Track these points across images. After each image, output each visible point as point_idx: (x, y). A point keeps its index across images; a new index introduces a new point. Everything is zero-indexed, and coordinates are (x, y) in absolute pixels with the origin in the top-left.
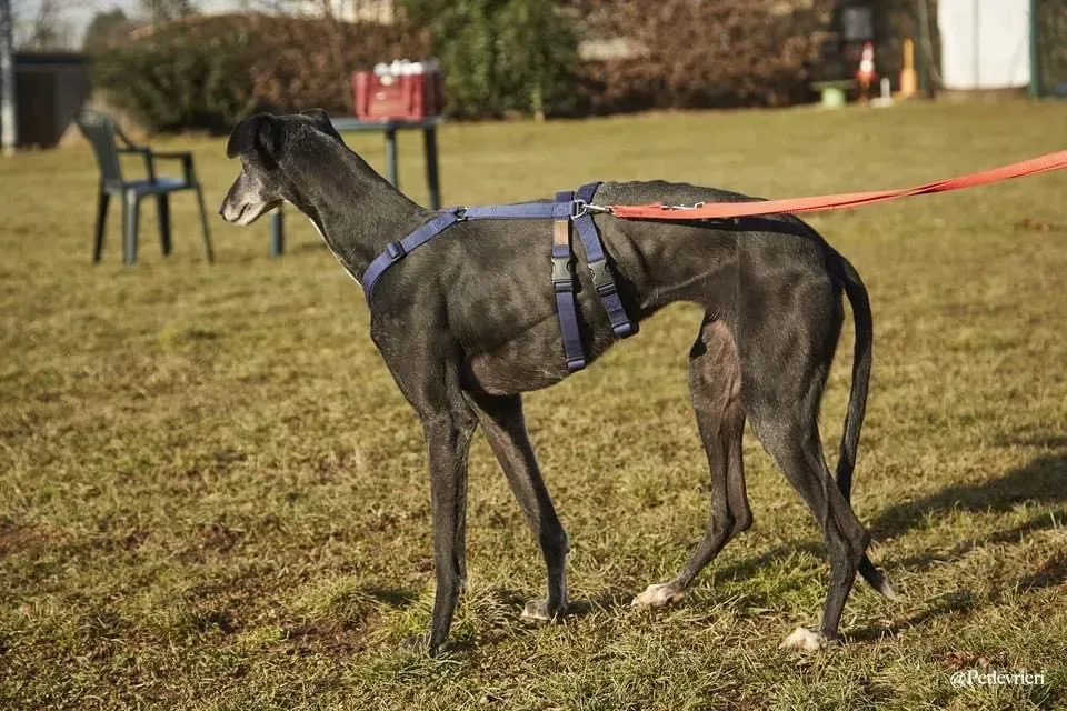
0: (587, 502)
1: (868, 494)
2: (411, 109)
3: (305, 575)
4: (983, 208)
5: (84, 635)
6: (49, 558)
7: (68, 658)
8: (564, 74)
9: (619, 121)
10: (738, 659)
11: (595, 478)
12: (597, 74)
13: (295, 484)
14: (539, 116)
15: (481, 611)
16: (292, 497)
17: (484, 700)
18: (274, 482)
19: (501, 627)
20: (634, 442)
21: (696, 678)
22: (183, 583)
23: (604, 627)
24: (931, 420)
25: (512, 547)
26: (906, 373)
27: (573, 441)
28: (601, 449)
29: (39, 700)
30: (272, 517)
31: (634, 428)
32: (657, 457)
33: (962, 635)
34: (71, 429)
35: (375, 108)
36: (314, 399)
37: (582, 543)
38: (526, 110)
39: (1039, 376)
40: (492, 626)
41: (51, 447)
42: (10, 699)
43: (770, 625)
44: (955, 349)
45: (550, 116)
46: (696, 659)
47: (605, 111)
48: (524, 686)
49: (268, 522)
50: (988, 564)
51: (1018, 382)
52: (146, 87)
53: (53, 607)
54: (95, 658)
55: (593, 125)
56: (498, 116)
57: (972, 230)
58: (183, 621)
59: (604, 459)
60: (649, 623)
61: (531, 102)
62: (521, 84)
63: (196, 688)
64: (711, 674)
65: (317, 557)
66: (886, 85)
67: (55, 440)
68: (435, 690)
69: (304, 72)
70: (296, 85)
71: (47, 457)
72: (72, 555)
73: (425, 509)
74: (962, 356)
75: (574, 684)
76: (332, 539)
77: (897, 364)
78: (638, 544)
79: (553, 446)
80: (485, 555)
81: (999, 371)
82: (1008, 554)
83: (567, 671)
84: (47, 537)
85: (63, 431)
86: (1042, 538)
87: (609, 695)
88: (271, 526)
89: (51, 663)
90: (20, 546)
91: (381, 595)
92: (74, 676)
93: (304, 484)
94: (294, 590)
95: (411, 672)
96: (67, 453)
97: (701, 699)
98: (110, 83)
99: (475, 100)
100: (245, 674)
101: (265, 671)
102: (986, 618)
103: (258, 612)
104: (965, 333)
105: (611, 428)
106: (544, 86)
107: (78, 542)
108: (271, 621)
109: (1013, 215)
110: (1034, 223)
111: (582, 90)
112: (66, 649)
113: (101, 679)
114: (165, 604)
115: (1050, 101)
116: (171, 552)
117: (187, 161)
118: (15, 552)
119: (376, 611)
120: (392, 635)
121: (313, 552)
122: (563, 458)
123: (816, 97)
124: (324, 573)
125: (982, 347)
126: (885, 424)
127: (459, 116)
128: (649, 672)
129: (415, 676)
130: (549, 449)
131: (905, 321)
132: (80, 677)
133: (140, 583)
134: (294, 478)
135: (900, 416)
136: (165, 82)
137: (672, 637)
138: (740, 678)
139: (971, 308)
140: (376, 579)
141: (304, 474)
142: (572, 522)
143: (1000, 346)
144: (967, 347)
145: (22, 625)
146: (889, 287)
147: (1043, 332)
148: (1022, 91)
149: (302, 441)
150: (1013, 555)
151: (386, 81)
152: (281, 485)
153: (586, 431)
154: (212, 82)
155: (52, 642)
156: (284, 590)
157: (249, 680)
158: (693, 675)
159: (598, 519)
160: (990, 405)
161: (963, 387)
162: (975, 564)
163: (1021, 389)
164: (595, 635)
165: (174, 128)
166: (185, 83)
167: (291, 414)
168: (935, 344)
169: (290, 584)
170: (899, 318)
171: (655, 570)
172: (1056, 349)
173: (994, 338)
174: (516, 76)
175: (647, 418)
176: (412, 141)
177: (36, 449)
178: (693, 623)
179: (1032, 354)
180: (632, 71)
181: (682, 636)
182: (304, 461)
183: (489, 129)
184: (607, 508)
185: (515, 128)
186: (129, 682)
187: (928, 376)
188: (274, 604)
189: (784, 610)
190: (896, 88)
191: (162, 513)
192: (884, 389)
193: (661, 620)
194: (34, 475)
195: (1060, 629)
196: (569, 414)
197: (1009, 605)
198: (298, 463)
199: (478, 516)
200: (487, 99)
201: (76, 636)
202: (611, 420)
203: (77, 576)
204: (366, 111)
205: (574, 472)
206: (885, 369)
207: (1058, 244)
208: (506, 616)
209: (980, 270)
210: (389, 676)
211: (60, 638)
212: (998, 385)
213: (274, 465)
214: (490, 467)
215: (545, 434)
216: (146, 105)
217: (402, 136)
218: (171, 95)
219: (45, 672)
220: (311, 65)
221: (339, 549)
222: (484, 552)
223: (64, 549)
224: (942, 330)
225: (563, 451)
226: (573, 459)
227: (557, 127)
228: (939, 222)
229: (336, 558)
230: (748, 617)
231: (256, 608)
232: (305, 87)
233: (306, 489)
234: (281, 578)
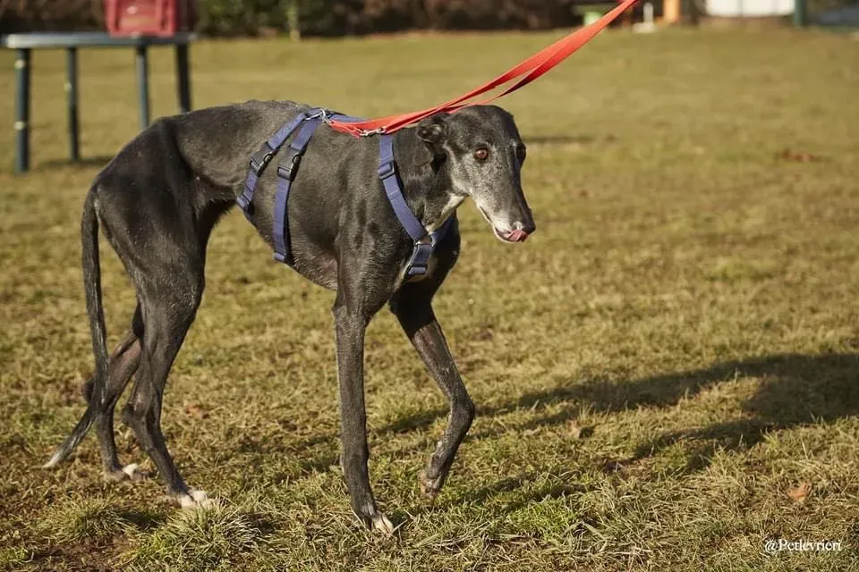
1: (621, 422)
2: (163, 24)
3: (50, 497)
4: (743, 138)
9: (377, 42)
13: (40, 405)
14: (295, 34)
15: (229, 534)
16: (37, 419)
18: (18, 403)
19: (249, 550)
20: (387, 367)
23: (354, 552)
24: (686, 349)
25: (262, 471)
26: (662, 302)
27: (325, 365)
30: (16, 438)
31: (387, 353)
32: (410, 383)
33: (711, 563)
35: (126, 23)
36: (60, 319)
38: (281, 27)
39: (795, 307)
40: (241, 549)
43: (520, 550)
44: (712, 279)
45: (307, 34)
47: (362, 31)
49: (12, 443)
50: (739, 492)
51: (773, 313)
55: (350, 44)
56: (252, 34)
57: (733, 159)
60: (399, 547)
61: (286, 19)
65: (63, 479)
66: (648, 10)
73: (173, 431)
74: (718, 285)
76: (77, 461)
77: (654, 293)
78: (389, 469)
79: (304, 370)
80: (233, 478)
81: (755, 301)
82: (758, 483)
86: (793, 467)
88: (15, 447)
91: (128, 516)
93: (49, 405)
94: (39, 512)
99: (228, 16)
102: (736, 546)
104: (722, 263)
108: (16, 543)
109: (774, 146)
110: (794, 152)
115: (815, 30)
119: (123, 533)
120: (138, 557)
121: (59, 474)
122: (315, 383)
123: (578, 21)
124: (69, 495)
125: (739, 277)
126: (641, 352)
127: (212, 33)
130: (300, 373)
131: (663, 250)
134: (39, 399)
135: (655, 344)
137: (422, 562)
139: (730, 238)
140: (123, 501)
141: (49, 395)
143: (757, 277)
144: (724, 277)
146: (648, 214)
147: (801, 263)
148: (785, 20)
149: (48, 361)
150: (764, 484)
152: (25, 405)
156: (29, 512)
160: (745, 335)
161: (719, 317)
162: (726, 493)
163: (776, 319)
164: (345, 559)
167: (35, 335)
168: (693, 273)
169: (34, 506)
170: (656, 247)
171: (406, 496)
172: (812, 280)
173: (751, 268)
175: (400, 344)
176: (163, 58)
178: (443, 548)
179: (788, 285)
181: (432, 561)
183: (244, 47)
185: (269, 46)
187: (684, 305)
188: (19, 525)
189: (534, 536)
190: (658, 13)
192: (640, 318)
193: (410, 545)
195: (809, 557)
196: (321, 338)
197: (759, 533)
198: (43, 384)
199: (227, 439)
200: (241, 15)
204: (117, 25)
205: (325, 396)
206: (642, 298)
207: (819, 175)
208: (254, 539)
209: (740, 199)
212: (753, 316)
213: (18, 386)
214: (240, 390)
215: (296, 358)
217: (153, 52)
221: (85, 471)
222: (233, 475)
224: (699, 259)
225: (314, 376)
227: (314, 47)
228: (700, 150)
229: (81, 480)
230: (499, 543)
233: (52, 410)
234: (25, 499)
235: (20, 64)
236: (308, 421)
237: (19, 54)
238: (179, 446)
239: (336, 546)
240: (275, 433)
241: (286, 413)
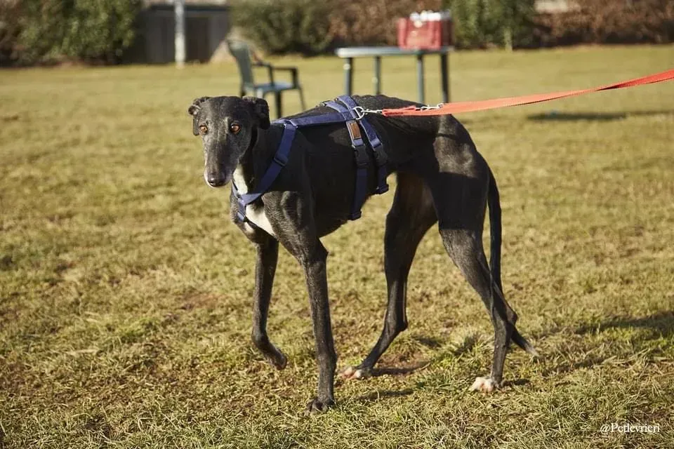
0: (549, 288)
2: (433, 42)
3: (375, 327)
5: (242, 358)
6: (218, 312)
7: (233, 372)
8: (526, 22)
9: (560, 52)
10: (649, 388)
11: (553, 274)
12: (546, 21)
13: (366, 272)
14: (509, 47)
15: (485, 353)
16: (365, 280)
17: (489, 406)
18: (352, 270)
20: (577, 252)
21: (622, 399)
22: (301, 329)
23: (563, 366)
27: (538, 251)
28: (556, 256)
29: (217, 396)
30: (353, 292)
31: (576, 244)
32: (593, 262)
34: (227, 234)
35: (411, 41)
36: (375, 219)
37: (547, 313)
38: (500, 43)
41: (216, 245)
42: (199, 395)
43: (668, 367)
45: (517, 47)
46: (622, 387)
47: (551, 45)
48: (514, 399)
49: (350, 294)
52: (264, 26)
53: (223, 341)
54: (250, 372)
55: (543, 54)
56: (482, 47)
58: (302, 351)
59: (559, 262)
60: (591, 364)
61: (503, 38)
62: (498, 27)
63: (312, 392)
64: (632, 396)
67: (218, 241)
68: (458, 399)
69: (362, 18)
70: (356, 27)
71: (214, 251)
72: (232, 310)
73: (447, 289)
75: (546, 399)
78: (582, 315)
79: (526, 253)
80: (486, 319)
83: (541, 391)
84: (217, 299)
85: (224, 235)
87: (568, 407)
88: (352, 297)
89: (223, 374)
90: (200, 304)
91: (423, 341)
92: (237, 382)
93: (371, 273)
94: (368, 336)
95: (443, 388)
96: (227, 248)
97: (626, 411)
98: (243, 24)
99: (468, 37)
100: (341, 386)
101: (353, 384)
103: (347, 348)
105: (562, 244)
106: (513, 28)
107: (236, 303)
108: (355, 354)
111: (537, 31)
112: (232, 366)
113: (254, 384)
114: (290, 341)
116: (292, 311)
117: (294, 72)
118: (198, 307)
119: (419, 350)
122: (532, 261)
127: (459, 47)
128: (593, 393)
129: (446, 390)
130: (523, 255)
132: (241, 383)
133: (275, 328)
134: (366, 268)
136: (276, 24)
137: (606, 373)
138: (650, 400)
140: (419, 331)
141: (371, 266)
142: (539, 300)
145: (205, 351)
149: (369, 246)
151: (418, 24)
152: (357, 271)
153: (546, 245)
154: (305, 24)
155: (223, 362)
156: (362, 335)
157: (344, 389)
158: (621, 396)
159: (556, 299)
164: (558, 370)
165: (280, 52)
166: (288, 24)
167: (361, 229)
169: (366, 332)
174: (495, 22)
175: (585, 238)
176: (433, 62)
177: (207, 246)
178: (619, 365)
180: (568, 20)
181: (612, 373)
182: (371, 258)
183: (477, 56)
184: (562, 292)
186: (271, 387)
188: (357, 344)
191: (286, 287)
193: (598, 362)
194: (207, 261)
196: (535, 234)
198: (367, 259)
200: (476, 36)
201: (238, 359)
202: (562, 238)
203: (236, 323)
204: (405, 42)
205: (540, 269)
210: (430, 390)
211: (228, 360)
213: (352, 260)
215: (520, 245)
216: (264, 37)
217: (427, 59)
218: (280, 32)
219: (220, 380)
220: (366, 13)
222: (485, 316)
223: (228, 306)
225: (532, 257)
226: (539, 262)
227: (521, 55)
230: (654, 362)
231: (346, 346)
232: (362, 27)
233: (373, 275)
234: (360, 328)
235: (347, 67)
236: (530, 284)
237: (346, 60)
238: (452, 298)
239: (552, 362)
240: (510, 291)
241: (516, 280)
